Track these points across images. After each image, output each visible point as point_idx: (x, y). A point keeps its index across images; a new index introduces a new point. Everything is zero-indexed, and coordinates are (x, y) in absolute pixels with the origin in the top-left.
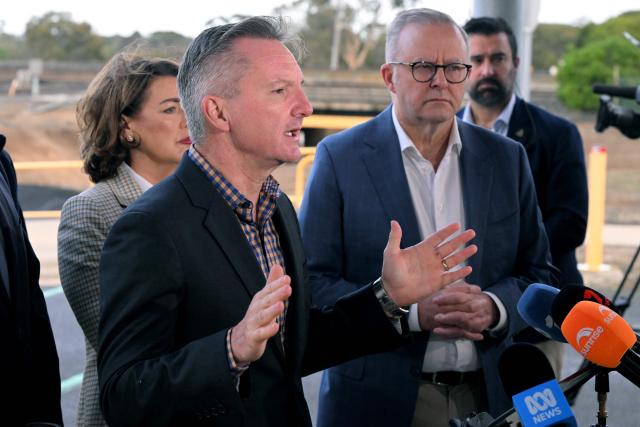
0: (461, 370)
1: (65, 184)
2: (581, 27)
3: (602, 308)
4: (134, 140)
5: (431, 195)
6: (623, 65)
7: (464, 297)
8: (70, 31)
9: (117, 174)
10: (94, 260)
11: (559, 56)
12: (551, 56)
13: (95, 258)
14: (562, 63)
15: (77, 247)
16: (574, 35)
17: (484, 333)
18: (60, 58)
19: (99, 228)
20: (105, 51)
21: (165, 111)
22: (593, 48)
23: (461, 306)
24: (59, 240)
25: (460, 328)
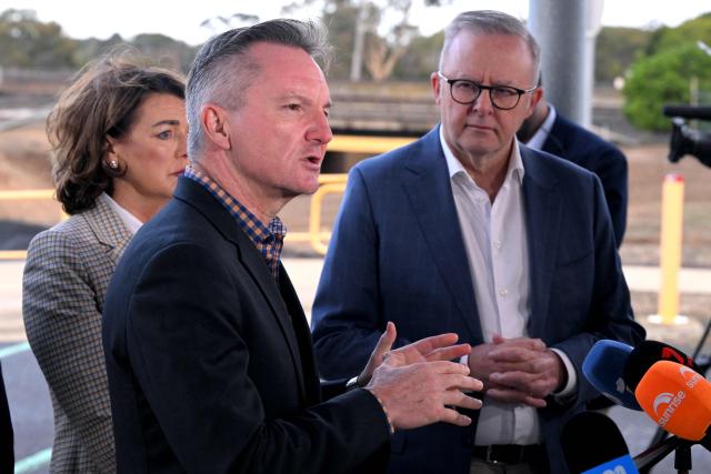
0: (520, 443)
1: (32, 218)
2: (653, 30)
3: (684, 369)
4: (119, 168)
5: (487, 231)
6: (702, 76)
7: (527, 353)
8: (35, 33)
9: (95, 206)
10: (70, 308)
11: (625, 65)
12: (616, 66)
13: (71, 304)
14: (630, 74)
15: (48, 291)
16: (643, 41)
17: (549, 398)
18: (22, 65)
19: (75, 270)
20: (79, 56)
21: (158, 136)
22: (667, 56)
23: (522, 365)
24: (24, 284)
25: (519, 390)
